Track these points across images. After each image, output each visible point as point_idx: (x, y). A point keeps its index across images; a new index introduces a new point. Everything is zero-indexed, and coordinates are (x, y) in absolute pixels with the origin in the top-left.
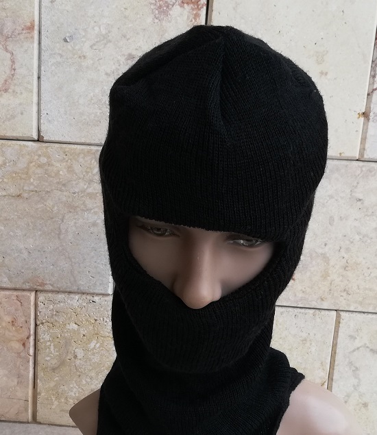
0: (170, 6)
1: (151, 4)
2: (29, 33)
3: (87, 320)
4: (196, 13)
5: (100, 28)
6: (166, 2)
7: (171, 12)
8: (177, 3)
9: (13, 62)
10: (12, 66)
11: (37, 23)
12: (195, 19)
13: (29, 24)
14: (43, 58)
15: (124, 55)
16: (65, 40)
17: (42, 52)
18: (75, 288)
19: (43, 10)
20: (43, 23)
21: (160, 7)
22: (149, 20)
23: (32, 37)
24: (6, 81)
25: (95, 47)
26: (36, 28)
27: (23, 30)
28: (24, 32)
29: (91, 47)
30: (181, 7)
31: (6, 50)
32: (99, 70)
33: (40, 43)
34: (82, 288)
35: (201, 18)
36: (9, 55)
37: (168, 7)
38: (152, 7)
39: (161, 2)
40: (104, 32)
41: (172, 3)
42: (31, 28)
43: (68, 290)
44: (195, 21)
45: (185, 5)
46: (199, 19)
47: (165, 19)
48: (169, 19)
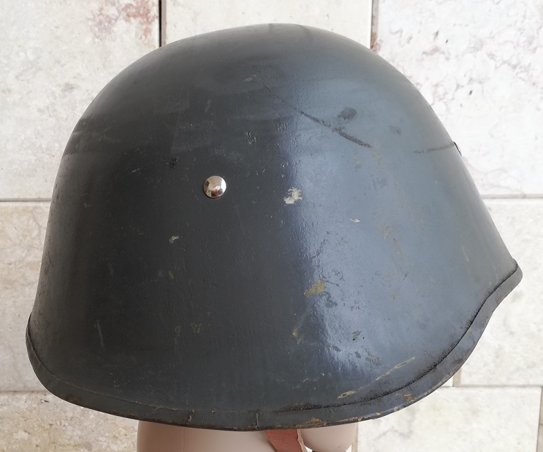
0: (113, 21)
1: (89, 19)
3: (40, 426)
4: (146, 28)
5: (26, 54)
6: (108, 16)
7: (115, 29)
8: (121, 17)
12: (146, 35)
15: (59, 85)
18: (20, 386)
21: (100, 23)
22: (88, 40)
25: (21, 78)
29: (17, 77)
30: (126, 21)
32: (29, 106)
34: (29, 385)
37: (110, 22)
38: (90, 23)
39: (101, 17)
40: (31, 58)
41: (114, 17)
43: (12, 389)
44: (146, 38)
45: (132, 19)
46: (151, 35)
47: (107, 37)
48: (113, 37)
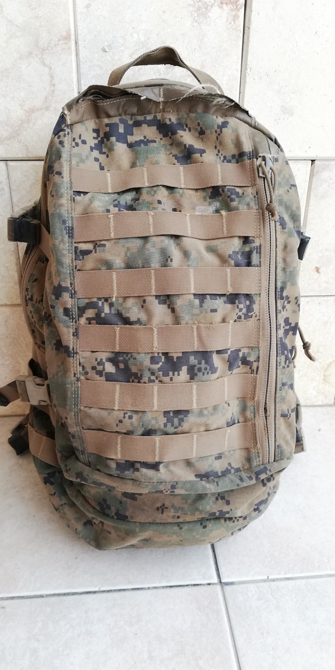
0: (209, 7)
1: (190, 5)
2: (65, 43)
4: (235, 15)
5: (138, 35)
6: (205, 3)
7: (210, 14)
8: (216, 4)
9: (52, 77)
10: (51, 81)
11: (73, 32)
12: (234, 20)
13: (65, 34)
14: (82, 71)
16: (105, 51)
17: (81, 64)
19: (78, 17)
20: (80, 32)
21: (199, 9)
22: (189, 23)
23: (69, 48)
24: (46, 98)
26: (73, 37)
27: (59, 40)
28: (61, 42)
30: (220, 8)
31: (44, 64)
33: (77, 55)
35: (240, 19)
36: (47, 70)
37: (206, 8)
38: (191, 9)
39: (200, 3)
40: (142, 39)
41: (210, 4)
42: (67, 38)
44: (235, 23)
45: (224, 5)
46: (238, 21)
47: (204, 22)
48: (209, 22)
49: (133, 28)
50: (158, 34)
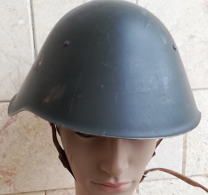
49: (170, 18)
50: (184, 21)
